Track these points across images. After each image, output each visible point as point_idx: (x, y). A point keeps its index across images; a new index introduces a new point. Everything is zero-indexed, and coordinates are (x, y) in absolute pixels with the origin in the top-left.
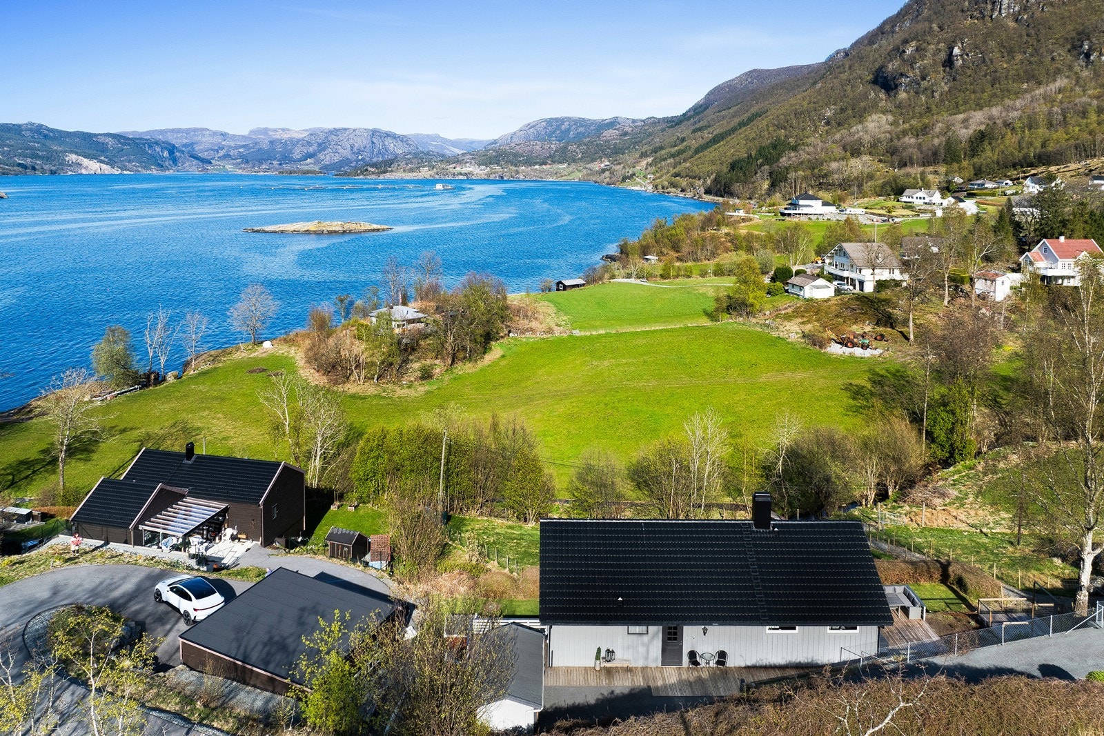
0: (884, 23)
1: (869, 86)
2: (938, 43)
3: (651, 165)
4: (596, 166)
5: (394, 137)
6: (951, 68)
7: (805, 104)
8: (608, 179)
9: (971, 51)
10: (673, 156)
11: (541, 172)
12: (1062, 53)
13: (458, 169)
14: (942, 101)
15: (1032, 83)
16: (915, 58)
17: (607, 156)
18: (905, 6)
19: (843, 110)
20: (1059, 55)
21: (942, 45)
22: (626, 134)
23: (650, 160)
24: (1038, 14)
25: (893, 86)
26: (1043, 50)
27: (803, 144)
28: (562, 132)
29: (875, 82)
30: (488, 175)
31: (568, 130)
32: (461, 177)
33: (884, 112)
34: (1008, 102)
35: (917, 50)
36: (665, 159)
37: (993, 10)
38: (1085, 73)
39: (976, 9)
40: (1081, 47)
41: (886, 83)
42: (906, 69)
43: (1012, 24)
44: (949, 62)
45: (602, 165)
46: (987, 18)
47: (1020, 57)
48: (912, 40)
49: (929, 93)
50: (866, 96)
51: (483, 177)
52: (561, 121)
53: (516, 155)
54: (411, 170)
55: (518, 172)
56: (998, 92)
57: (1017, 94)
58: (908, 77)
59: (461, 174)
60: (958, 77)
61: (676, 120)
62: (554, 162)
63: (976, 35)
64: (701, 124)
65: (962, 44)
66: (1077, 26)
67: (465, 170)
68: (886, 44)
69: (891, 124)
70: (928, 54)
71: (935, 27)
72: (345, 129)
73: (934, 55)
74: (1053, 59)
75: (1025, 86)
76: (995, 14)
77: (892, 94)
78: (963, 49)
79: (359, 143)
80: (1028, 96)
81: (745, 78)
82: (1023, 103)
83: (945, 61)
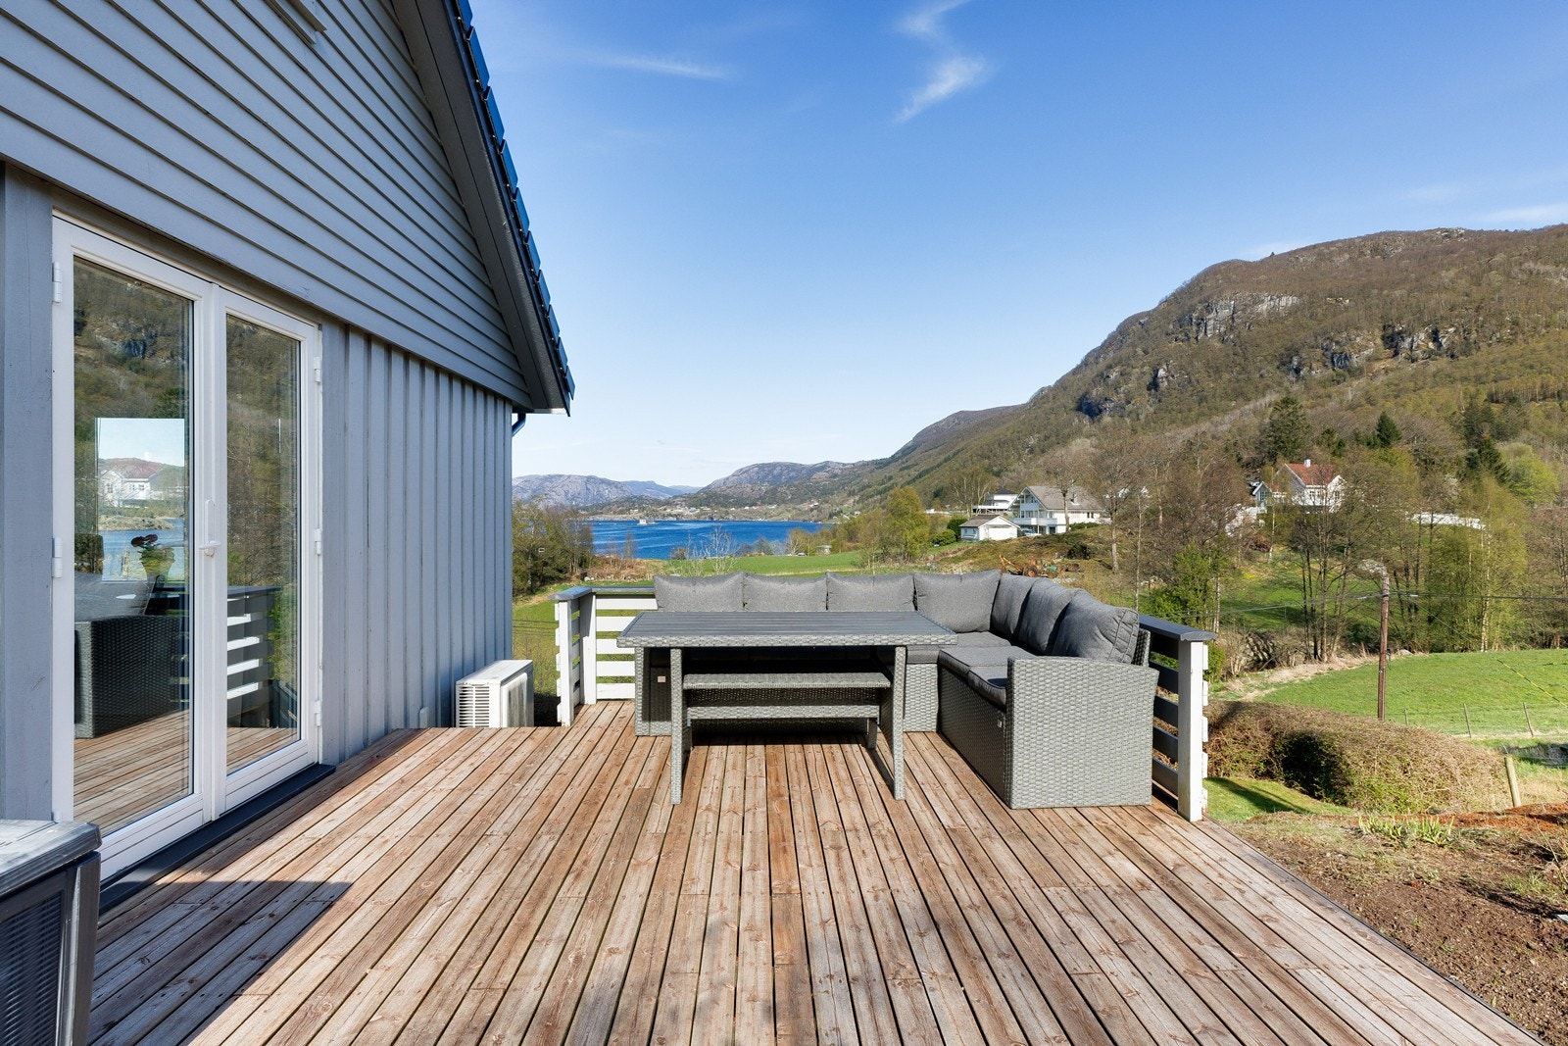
0: (1088, 355)
1: (1073, 413)
2: (1143, 366)
3: (858, 502)
4: (806, 506)
5: (609, 483)
6: (1156, 390)
7: (1009, 434)
8: (815, 517)
9: (1176, 372)
10: (880, 493)
11: (750, 512)
12: (1270, 370)
13: (669, 510)
14: (1147, 423)
15: (1240, 400)
16: (1119, 383)
17: (817, 497)
18: (1109, 338)
19: (1046, 438)
20: (1268, 372)
21: (1146, 369)
22: (835, 476)
23: (857, 498)
24: (1244, 333)
25: (1097, 412)
26: (1251, 368)
27: (1007, 470)
28: (774, 477)
29: (1079, 409)
30: (698, 516)
31: (780, 475)
32: (671, 519)
33: (1088, 437)
34: (1216, 418)
35: (1121, 374)
36: (872, 496)
37: (1198, 332)
38: (1296, 388)
39: (1181, 332)
40: (1291, 362)
41: (1090, 409)
42: (1110, 393)
43: (1218, 345)
44: (1154, 385)
45: (812, 506)
46: (1193, 340)
47: (1227, 376)
48: (1116, 365)
49: (1134, 416)
50: (1069, 423)
51: (693, 518)
52: (774, 466)
53: (726, 497)
54: (621, 512)
55: (727, 513)
56: (1206, 410)
57: (1225, 412)
58: (1112, 401)
59: (671, 515)
60: (1164, 399)
61: (885, 462)
62: (763, 503)
63: (1181, 357)
64: (909, 463)
65: (1167, 366)
66: (1286, 342)
67: (675, 512)
68: (1090, 373)
69: (1095, 447)
70: (1133, 378)
71: (1139, 351)
72: (560, 476)
73: (1138, 379)
74: (1261, 376)
75: (1233, 404)
76: (1201, 335)
77: (1096, 419)
78: (1168, 371)
79: (573, 489)
80: (1238, 412)
81: (952, 419)
82: (1233, 418)
83: (1150, 384)
